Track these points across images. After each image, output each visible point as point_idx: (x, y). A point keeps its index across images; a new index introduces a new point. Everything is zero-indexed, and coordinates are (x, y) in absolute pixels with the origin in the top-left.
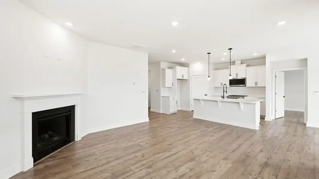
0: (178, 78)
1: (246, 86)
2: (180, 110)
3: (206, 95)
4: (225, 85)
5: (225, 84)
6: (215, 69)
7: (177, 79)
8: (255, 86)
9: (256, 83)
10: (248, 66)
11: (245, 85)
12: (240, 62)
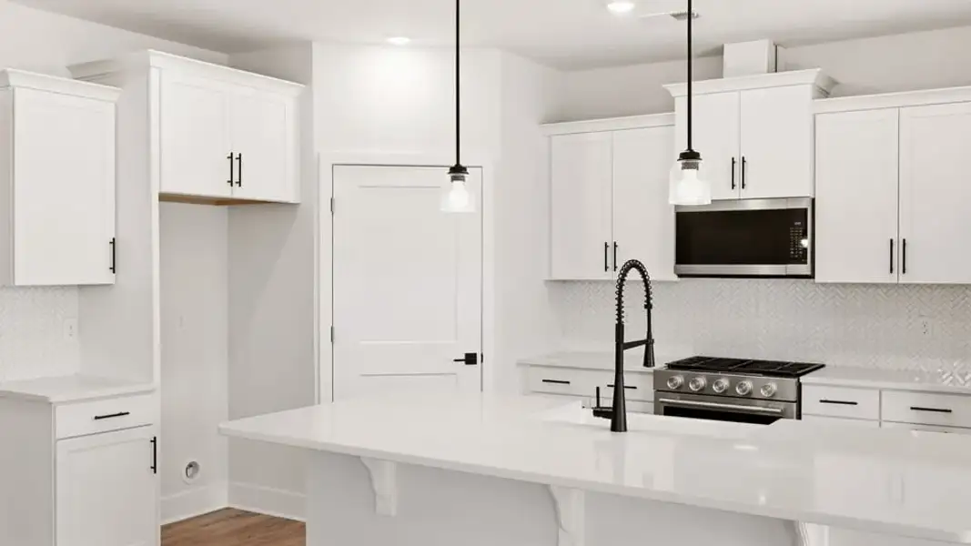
0: (171, 188)
1: (812, 276)
2: (228, 514)
3: (471, 359)
4: (634, 274)
5: (635, 264)
6: (559, 117)
7: (164, 198)
8: (892, 279)
9: (898, 253)
10: (826, 91)
11: (803, 269)
12: (761, 52)
